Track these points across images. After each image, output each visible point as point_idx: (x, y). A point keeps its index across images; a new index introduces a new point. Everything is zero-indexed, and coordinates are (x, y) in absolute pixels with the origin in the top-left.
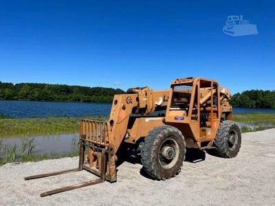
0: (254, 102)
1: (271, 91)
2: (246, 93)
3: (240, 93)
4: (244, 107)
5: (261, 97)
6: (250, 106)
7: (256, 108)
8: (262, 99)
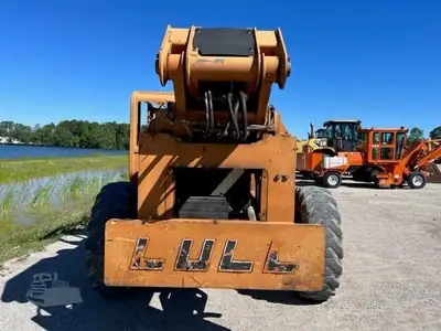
0: (77, 139)
1: (100, 123)
2: (65, 124)
3: (56, 124)
4: (63, 146)
5: (86, 131)
6: (72, 144)
7: (81, 147)
8: (88, 135)
